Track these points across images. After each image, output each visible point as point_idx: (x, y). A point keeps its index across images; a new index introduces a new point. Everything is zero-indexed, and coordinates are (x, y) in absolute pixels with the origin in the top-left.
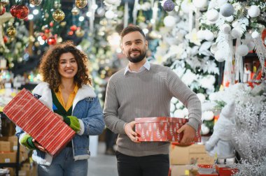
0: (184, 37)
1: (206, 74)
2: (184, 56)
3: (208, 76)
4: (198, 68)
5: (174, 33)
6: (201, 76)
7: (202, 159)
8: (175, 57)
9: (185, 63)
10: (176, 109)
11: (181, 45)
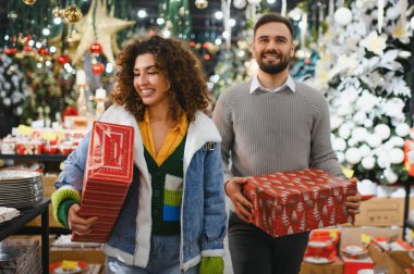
0: (358, 45)
1: (391, 96)
2: (359, 70)
3: (395, 99)
4: (378, 88)
5: (341, 40)
6: (384, 100)
7: (386, 218)
8: (345, 73)
9: (360, 80)
10: (348, 147)
11: (354, 56)
